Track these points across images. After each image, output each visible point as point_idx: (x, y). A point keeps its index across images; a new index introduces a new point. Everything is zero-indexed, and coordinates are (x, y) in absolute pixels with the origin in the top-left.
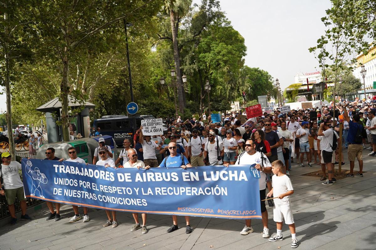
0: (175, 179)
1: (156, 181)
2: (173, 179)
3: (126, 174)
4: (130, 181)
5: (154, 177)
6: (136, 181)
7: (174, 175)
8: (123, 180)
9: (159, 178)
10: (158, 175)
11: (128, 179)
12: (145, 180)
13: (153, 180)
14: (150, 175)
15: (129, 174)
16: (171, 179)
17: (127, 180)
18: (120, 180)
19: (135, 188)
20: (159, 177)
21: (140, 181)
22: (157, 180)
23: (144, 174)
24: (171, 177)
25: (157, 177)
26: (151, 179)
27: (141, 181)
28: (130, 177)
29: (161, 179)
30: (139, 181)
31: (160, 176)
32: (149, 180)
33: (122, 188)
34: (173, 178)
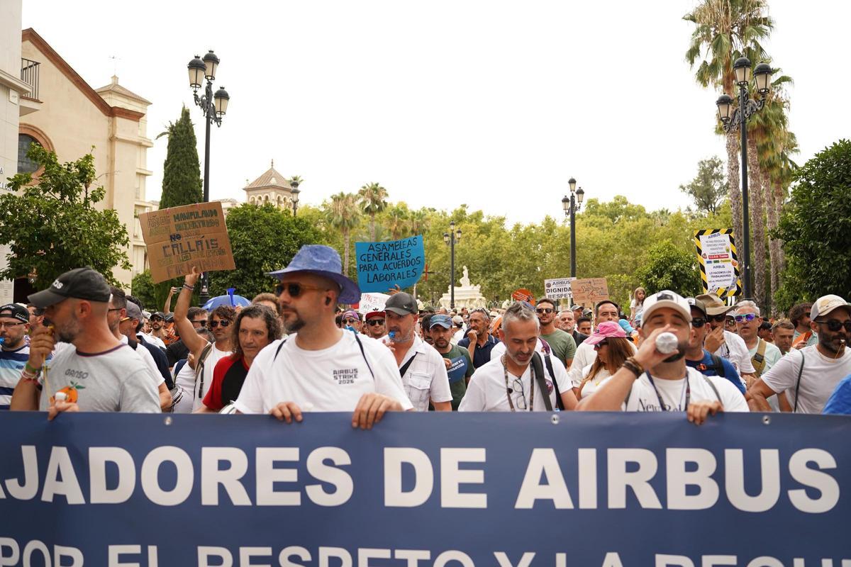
0: (814, 494)
1: (672, 505)
2: (799, 499)
3: (451, 456)
4: (479, 501)
5: (659, 483)
6: (525, 501)
7: (812, 465)
8: (419, 496)
9: (693, 490)
10: (691, 467)
11: (464, 488)
12: (588, 500)
13: (649, 500)
14: (632, 467)
15: (479, 455)
16: (784, 498)
17: (452, 499)
18: (394, 496)
19: (501, 557)
20: (692, 478)
21: (550, 502)
22: (678, 501)
23: (587, 458)
24: (787, 482)
25: (677, 479)
26: (630, 491)
27: (563, 501)
28: (477, 477)
29: (707, 499)
30: (544, 505)
31: (703, 477)
32: (617, 501)
33: (400, 554)
34: (799, 486)
